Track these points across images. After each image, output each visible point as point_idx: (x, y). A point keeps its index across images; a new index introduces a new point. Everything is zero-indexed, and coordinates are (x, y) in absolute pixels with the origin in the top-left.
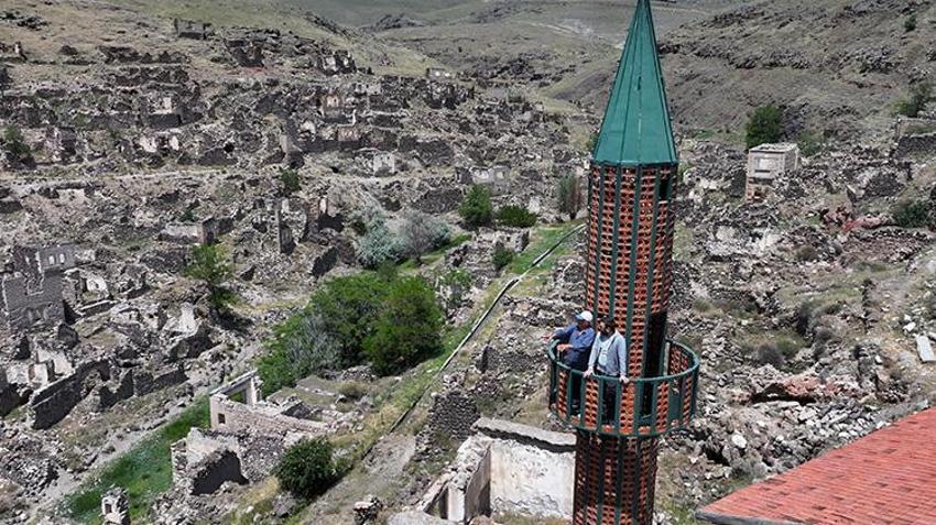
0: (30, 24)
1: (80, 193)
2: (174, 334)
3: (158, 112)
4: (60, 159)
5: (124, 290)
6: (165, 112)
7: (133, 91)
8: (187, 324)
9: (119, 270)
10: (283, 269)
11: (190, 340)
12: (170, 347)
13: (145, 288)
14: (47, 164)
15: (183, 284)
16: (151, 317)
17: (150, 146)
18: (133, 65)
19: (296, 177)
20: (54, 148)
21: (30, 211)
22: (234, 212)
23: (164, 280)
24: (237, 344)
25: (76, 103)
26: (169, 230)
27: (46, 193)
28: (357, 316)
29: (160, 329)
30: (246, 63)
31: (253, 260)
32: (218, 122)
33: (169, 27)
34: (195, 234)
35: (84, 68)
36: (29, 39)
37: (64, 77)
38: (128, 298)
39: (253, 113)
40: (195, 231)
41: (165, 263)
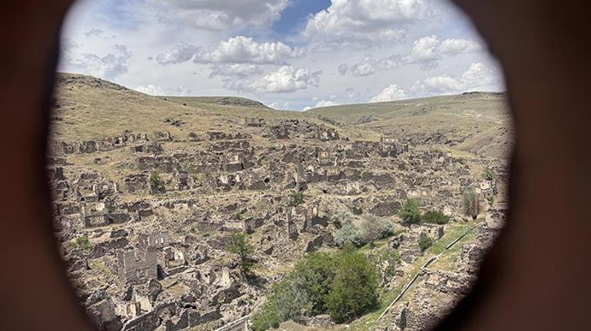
0: (177, 124)
1: (186, 205)
2: (218, 287)
3: (232, 163)
4: (178, 188)
5: (194, 259)
6: (235, 163)
7: (221, 153)
8: (225, 281)
9: (195, 247)
10: (290, 248)
11: (226, 291)
12: (213, 296)
13: (207, 258)
14: (172, 191)
15: (230, 257)
16: (206, 276)
17: (224, 180)
18: (223, 141)
19: (302, 196)
20: (176, 182)
21: (157, 215)
22: (265, 215)
23: (217, 254)
24: (255, 295)
25: (191, 160)
26: (227, 225)
27: (167, 205)
28: (323, 279)
29: (211, 283)
30: (280, 137)
31: (273, 242)
32: (262, 167)
33: (243, 121)
34: (240, 227)
35: (198, 143)
36: (175, 131)
37: (188, 148)
38: (196, 264)
39: (281, 162)
40: (241, 225)
41: (221, 244)
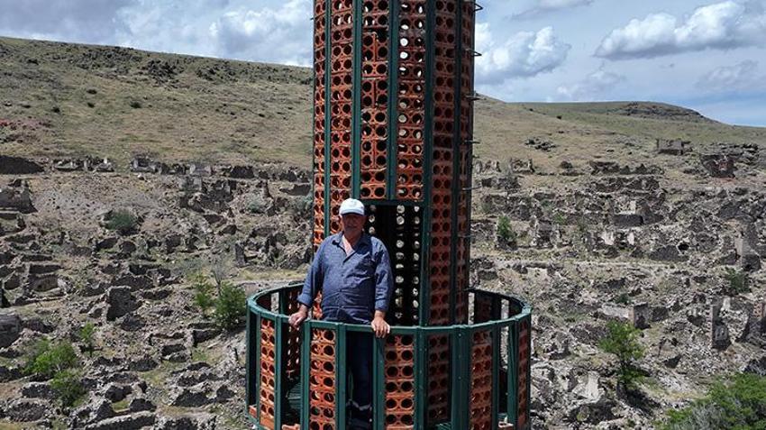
0: (544, 147)
1: (544, 271)
2: (580, 398)
3: (625, 213)
4: (535, 244)
5: (548, 351)
6: (629, 213)
7: (609, 196)
8: (591, 391)
9: (550, 334)
10: (712, 365)
11: (591, 406)
12: (570, 408)
13: (567, 353)
14: (525, 247)
15: (605, 359)
16: (564, 378)
17: (608, 239)
18: (614, 176)
19: (747, 279)
20: (534, 236)
21: (502, 280)
22: (672, 303)
23: (585, 350)
24: (638, 423)
25: (560, 203)
26: (605, 310)
27: (518, 268)
28: (756, 418)
29: (570, 391)
30: (717, 173)
31: (681, 350)
32: (678, 224)
33: (652, 145)
34: (627, 316)
35: (575, 178)
36: (540, 158)
37: (557, 184)
38: (551, 358)
39: (714, 218)
40: (627, 313)
41: (589, 336)
